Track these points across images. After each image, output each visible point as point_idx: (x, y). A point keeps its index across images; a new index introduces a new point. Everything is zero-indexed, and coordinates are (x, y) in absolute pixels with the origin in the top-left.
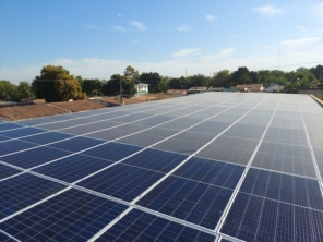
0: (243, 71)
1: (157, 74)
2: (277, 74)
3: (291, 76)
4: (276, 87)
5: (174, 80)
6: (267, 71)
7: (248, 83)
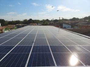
1: (4, 20)
2: (38, 21)
3: (41, 21)
5: (10, 22)
6: (36, 20)
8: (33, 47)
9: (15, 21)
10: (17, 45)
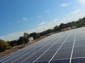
0: (62, 24)
1: (35, 33)
2: (73, 23)
4: (74, 27)
5: (41, 33)
6: (70, 23)
7: (65, 28)
8: (71, 60)
9: (46, 31)
10: (51, 60)
